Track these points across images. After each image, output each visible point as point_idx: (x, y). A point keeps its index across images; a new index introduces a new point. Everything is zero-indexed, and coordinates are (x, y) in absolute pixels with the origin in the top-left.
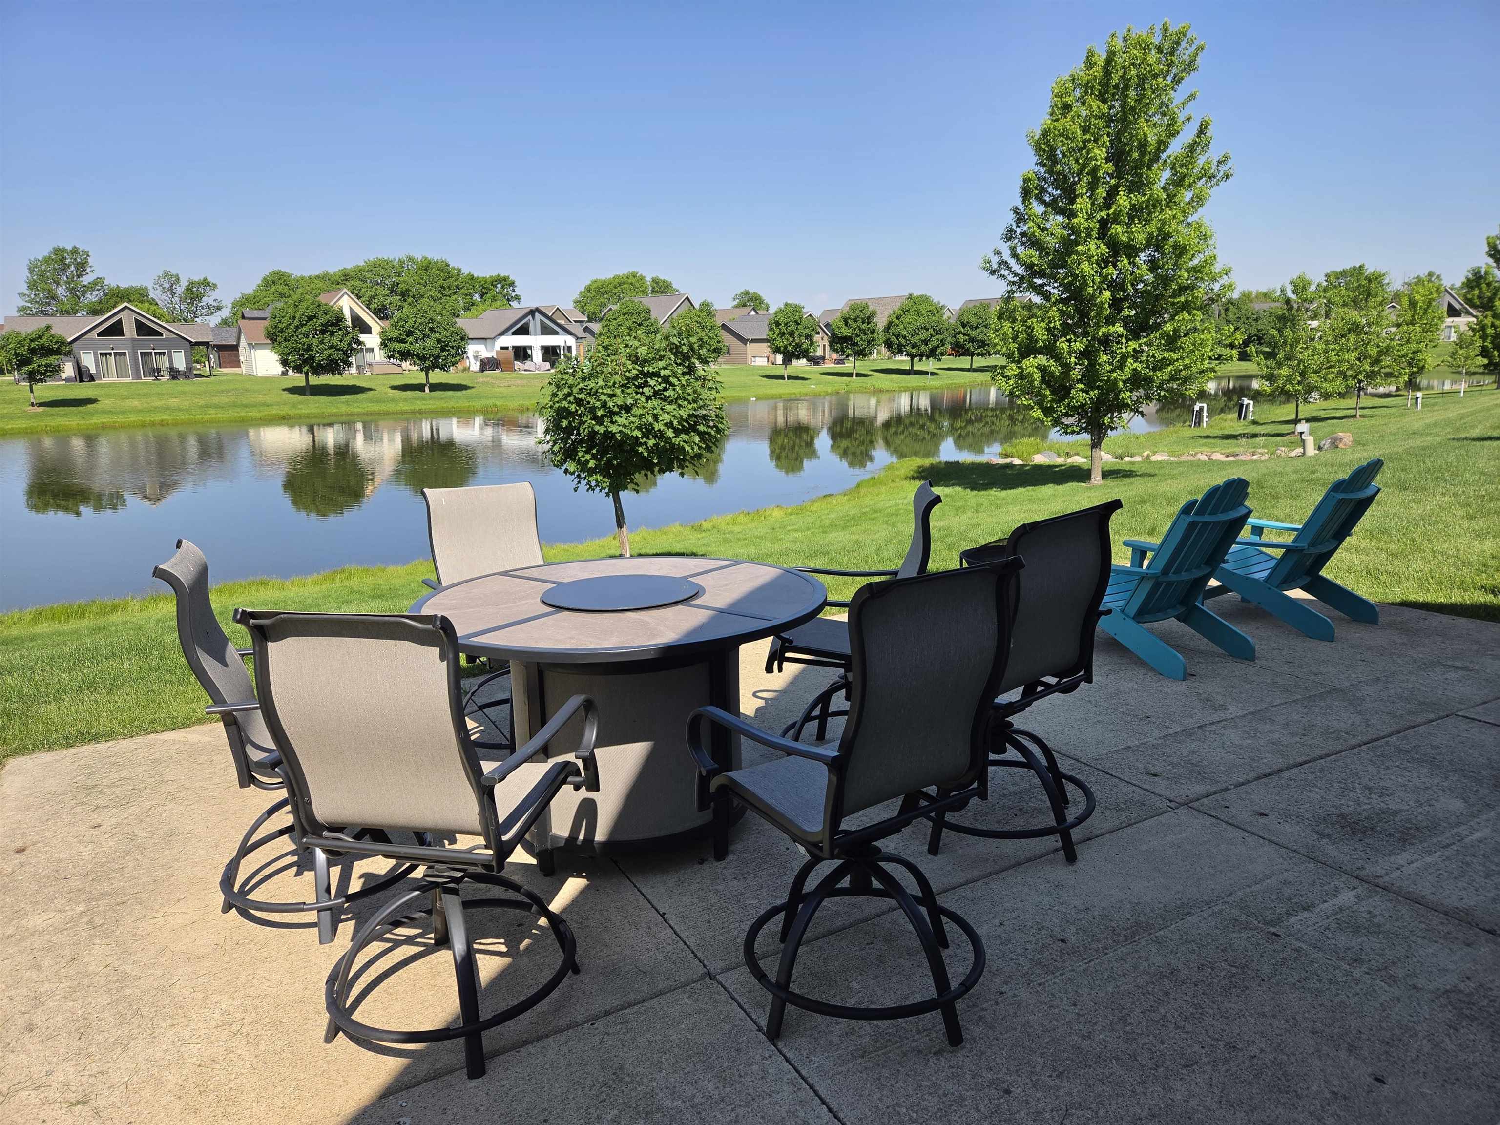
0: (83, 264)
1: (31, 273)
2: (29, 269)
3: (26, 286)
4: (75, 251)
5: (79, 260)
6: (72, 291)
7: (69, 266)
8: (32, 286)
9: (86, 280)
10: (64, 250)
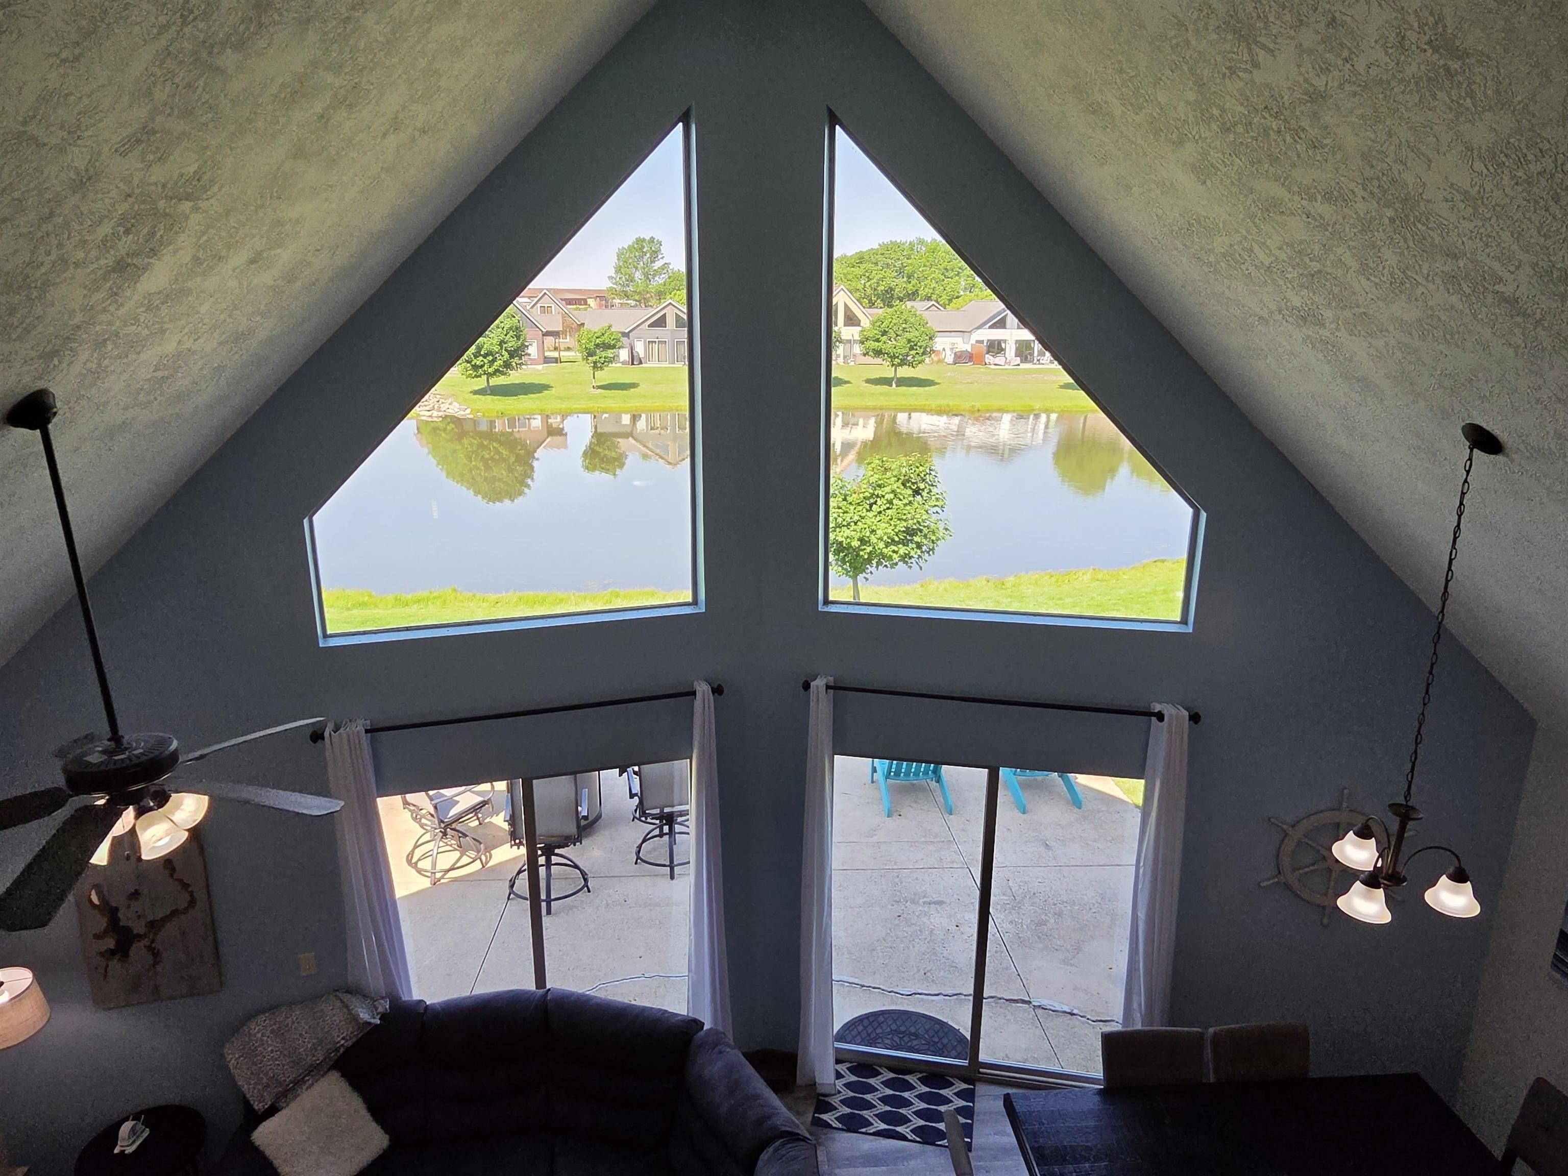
0: (656, 252)
1: (618, 259)
2: (618, 256)
3: (614, 270)
4: (652, 240)
5: (653, 249)
6: (646, 275)
7: (646, 253)
8: (618, 270)
9: (658, 264)
10: (644, 240)
